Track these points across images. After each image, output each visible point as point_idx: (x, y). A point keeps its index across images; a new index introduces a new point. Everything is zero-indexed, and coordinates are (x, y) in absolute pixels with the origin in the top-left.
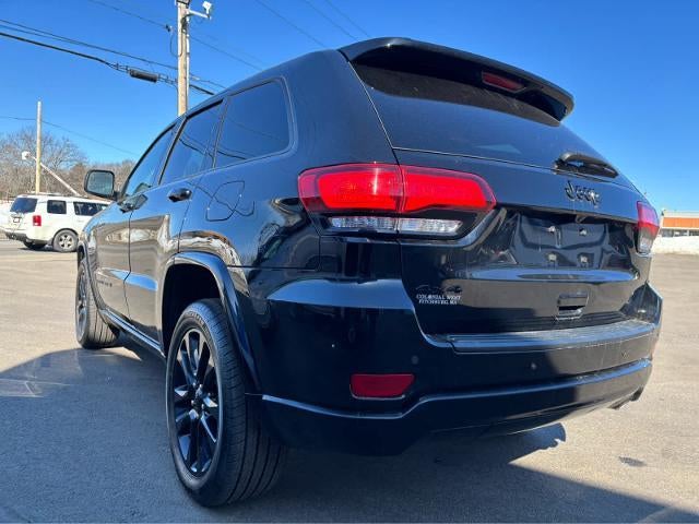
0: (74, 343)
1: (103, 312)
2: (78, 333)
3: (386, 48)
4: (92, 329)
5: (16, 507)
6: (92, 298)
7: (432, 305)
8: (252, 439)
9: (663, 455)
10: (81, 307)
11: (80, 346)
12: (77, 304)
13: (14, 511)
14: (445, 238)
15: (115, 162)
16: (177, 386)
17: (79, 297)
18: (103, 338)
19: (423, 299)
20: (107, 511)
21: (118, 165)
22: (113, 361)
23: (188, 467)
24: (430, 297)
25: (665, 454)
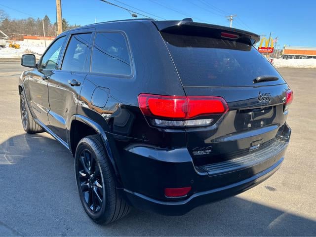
0: (23, 131)
1: (36, 120)
2: (24, 126)
3: (177, 26)
4: (31, 126)
5: (16, 229)
6: (29, 112)
7: (199, 155)
8: (119, 202)
9: (283, 184)
10: (24, 114)
11: (25, 132)
12: (21, 112)
13: (15, 231)
14: (205, 127)
15: (24, 19)
16: (80, 170)
17: (22, 109)
18: (36, 129)
19: (195, 153)
20: (56, 228)
21: (25, 20)
22: (43, 141)
23: (89, 207)
24: (198, 152)
25: (284, 184)
